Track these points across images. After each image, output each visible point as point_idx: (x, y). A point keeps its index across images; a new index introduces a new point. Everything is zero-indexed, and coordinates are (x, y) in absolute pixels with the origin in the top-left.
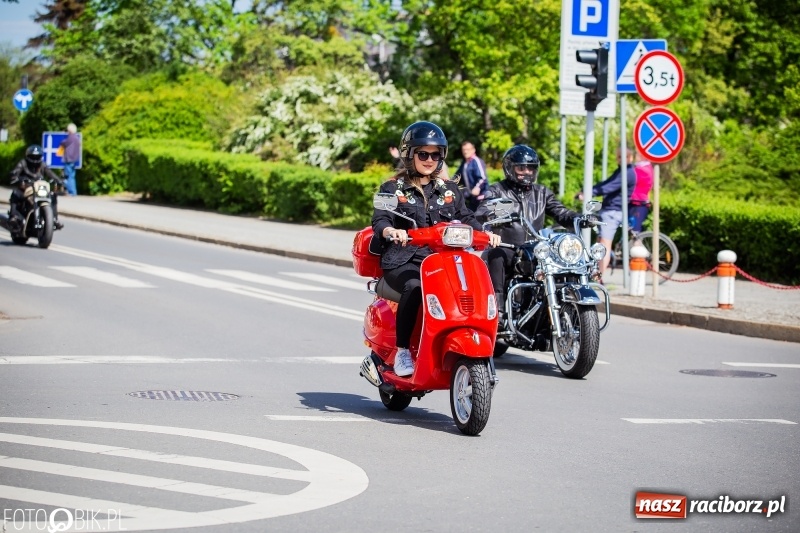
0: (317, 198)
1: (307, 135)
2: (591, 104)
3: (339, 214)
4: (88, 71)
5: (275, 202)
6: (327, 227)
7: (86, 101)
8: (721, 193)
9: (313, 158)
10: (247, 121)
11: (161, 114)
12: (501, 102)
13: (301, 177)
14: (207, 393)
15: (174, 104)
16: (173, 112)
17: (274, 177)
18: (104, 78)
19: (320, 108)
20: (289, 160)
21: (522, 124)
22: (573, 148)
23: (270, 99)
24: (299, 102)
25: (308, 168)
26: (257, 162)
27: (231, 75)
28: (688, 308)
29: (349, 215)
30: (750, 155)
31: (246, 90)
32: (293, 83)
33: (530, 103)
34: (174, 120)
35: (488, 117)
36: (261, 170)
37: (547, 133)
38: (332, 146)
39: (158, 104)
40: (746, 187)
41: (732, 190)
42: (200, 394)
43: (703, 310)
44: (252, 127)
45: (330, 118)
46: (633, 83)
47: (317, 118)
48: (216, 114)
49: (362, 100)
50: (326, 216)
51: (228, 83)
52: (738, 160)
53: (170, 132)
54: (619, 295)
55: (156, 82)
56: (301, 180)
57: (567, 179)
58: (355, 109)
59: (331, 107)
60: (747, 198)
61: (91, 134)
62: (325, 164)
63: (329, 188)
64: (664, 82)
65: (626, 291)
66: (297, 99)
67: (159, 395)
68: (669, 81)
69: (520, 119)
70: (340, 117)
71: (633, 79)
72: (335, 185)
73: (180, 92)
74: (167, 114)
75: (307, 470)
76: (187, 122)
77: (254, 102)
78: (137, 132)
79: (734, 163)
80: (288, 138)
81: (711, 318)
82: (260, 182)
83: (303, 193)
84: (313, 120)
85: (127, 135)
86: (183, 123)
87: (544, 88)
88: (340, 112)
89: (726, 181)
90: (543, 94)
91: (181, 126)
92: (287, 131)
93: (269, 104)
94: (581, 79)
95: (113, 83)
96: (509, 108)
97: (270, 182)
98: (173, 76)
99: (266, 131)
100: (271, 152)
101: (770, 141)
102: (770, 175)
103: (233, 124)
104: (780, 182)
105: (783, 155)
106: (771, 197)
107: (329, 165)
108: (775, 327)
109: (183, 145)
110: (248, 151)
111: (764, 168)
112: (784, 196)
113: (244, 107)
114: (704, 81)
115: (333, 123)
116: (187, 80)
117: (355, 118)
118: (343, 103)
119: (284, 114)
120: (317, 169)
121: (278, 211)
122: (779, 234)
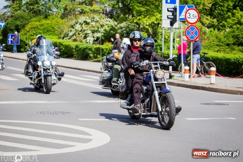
0: (90, 53)
1: (86, 34)
2: (172, 24)
3: (96, 57)
4: (21, 16)
5: (77, 54)
6: (93, 61)
7: (20, 25)
8: (210, 50)
9: (88, 41)
10: (68, 30)
11: (43, 28)
12: (144, 24)
13: (85, 46)
14: (60, 112)
15: (47, 25)
16: (47, 27)
17: (77, 46)
18: (26, 18)
19: (90, 26)
20: (81, 42)
21: (150, 30)
22: (165, 37)
23: (75, 24)
24: (84, 24)
25: (87, 44)
26: (71, 42)
27: (63, 16)
28: (201, 85)
29: (99, 58)
30: (218, 39)
31: (68, 21)
32: (82, 19)
33: (152, 24)
34: (47, 30)
35: (140, 28)
36: (73, 44)
37: (158, 32)
38: (94, 37)
39: (42, 25)
40: (217, 48)
41: (213, 49)
42: (58, 113)
43: (206, 85)
44: (70, 32)
45: (93, 29)
46: (185, 18)
47: (89, 29)
48: (59, 28)
49: (102, 23)
50: (92, 58)
51: (62, 19)
52: (215, 40)
53: (45, 33)
54: (181, 81)
55: (41, 19)
56: (85, 47)
57: (164, 46)
58: (100, 26)
59: (93, 25)
60: (217, 52)
61: (22, 34)
62: (91, 42)
63: (93, 50)
64: (193, 17)
65: (183, 80)
66: (83, 23)
67: (46, 113)
68: (195, 17)
69: (150, 29)
70: (96, 29)
71: (184, 16)
72: (95, 49)
73: (48, 21)
74: (45, 28)
75: (91, 135)
76: (50, 30)
77: (70, 25)
78: (36, 34)
79: (213, 41)
80: (80, 35)
81: (208, 88)
82: (73, 48)
83: (86, 51)
84: (88, 29)
85: (33, 34)
86: (49, 31)
87: (157, 19)
88: (96, 27)
89: (211, 47)
90: (156, 21)
91: (49, 32)
92: (80, 33)
93: (75, 25)
94: (169, 17)
95: (28, 19)
96: (146, 25)
97: (76, 48)
98: (46, 17)
99: (74, 33)
100: (76, 39)
101: (224, 35)
102: (224, 45)
103: (64, 31)
104: (227, 47)
105: (228, 39)
106: (224, 51)
107: (93, 43)
108: (228, 90)
109: (50, 37)
110: (69, 39)
111: (222, 43)
112: (228, 51)
113: (68, 26)
114: (203, 17)
115: (94, 30)
116: (50, 18)
117: (100, 29)
118: (97, 25)
119: (79, 28)
120: (89, 44)
121: (78, 57)
122: (227, 62)
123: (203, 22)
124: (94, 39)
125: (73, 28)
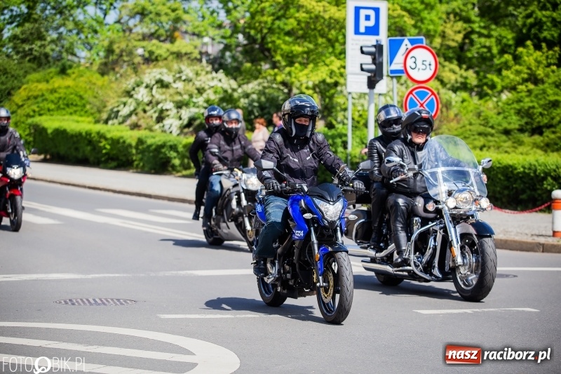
0: (172, 156)
1: (162, 111)
2: (372, 84)
3: (187, 167)
5: (141, 159)
6: (180, 177)
9: (167, 128)
10: (118, 102)
11: (56, 98)
12: (301, 85)
13: (160, 141)
14: (112, 300)
15: (65, 91)
16: (64, 96)
17: (140, 141)
18: (13, 73)
19: (171, 91)
20: (151, 130)
21: (317, 99)
22: (355, 116)
23: (135, 86)
25: (164, 134)
26: (127, 131)
27: (105, 69)
30: (481, 118)
31: (116, 79)
32: (151, 74)
33: (322, 84)
34: (65, 102)
36: (131, 136)
37: (335, 105)
38: (180, 119)
39: (53, 91)
40: (480, 141)
41: (470, 144)
42: (107, 301)
44: (122, 106)
45: (178, 98)
46: (403, 68)
47: (169, 98)
48: (95, 97)
49: (201, 85)
50: (179, 168)
51: (103, 74)
52: (474, 122)
53: (62, 111)
55: (51, 75)
56: (160, 143)
57: (353, 138)
58: (196, 91)
59: (179, 90)
60: (481, 149)
62: (175, 131)
63: (180, 149)
66: (154, 85)
67: (77, 302)
68: (428, 66)
69: (315, 96)
70: (186, 97)
71: (402, 65)
72: (185, 146)
73: (68, 82)
74: (60, 98)
75: (194, 354)
76: (74, 103)
77: (123, 89)
78: (39, 111)
79: (471, 124)
80: (149, 114)
82: (130, 146)
83: (161, 153)
84: (166, 100)
85: (32, 114)
86: (72, 104)
87: (332, 73)
88: (185, 94)
89: (465, 137)
90: (331, 78)
91: (70, 106)
92: (147, 108)
93: (134, 89)
94: (364, 67)
95: (20, 76)
96: (307, 88)
97: (138, 144)
98: (63, 71)
99: (132, 108)
100: (137, 124)
101: (495, 108)
102: (496, 132)
103: (108, 104)
104: (504, 137)
105: (505, 118)
106: (498, 148)
107: (178, 132)
108: (511, 241)
109: (73, 120)
110: (120, 123)
111: (492, 127)
112: (508, 147)
113: (116, 92)
114: (444, 66)
115: (181, 102)
116: (73, 73)
117: (196, 98)
118: (187, 88)
119: (144, 96)
120: (170, 135)
121: (144, 166)
122: (507, 174)
123: (443, 77)
124: (181, 122)
125: (131, 96)
